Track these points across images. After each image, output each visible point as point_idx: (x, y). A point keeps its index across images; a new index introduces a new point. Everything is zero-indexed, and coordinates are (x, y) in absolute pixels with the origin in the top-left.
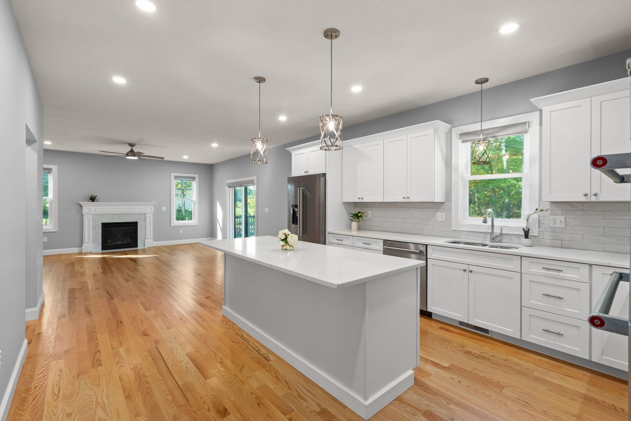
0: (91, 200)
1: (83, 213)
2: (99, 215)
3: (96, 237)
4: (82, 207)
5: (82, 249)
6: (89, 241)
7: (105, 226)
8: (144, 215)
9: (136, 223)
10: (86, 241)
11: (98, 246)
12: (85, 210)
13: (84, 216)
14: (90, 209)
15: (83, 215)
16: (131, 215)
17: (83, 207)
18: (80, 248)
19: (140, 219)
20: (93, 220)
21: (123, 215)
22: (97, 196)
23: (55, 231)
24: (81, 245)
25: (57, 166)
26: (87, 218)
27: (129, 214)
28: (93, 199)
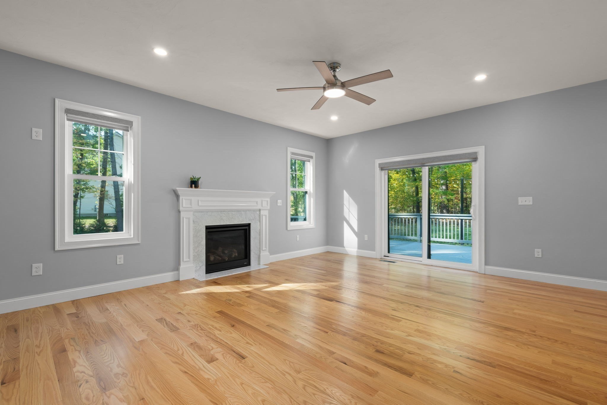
0: (193, 185)
1: (181, 209)
2: (201, 212)
3: (199, 250)
4: (177, 196)
5: (179, 274)
6: (189, 258)
7: (211, 230)
8: (258, 213)
9: (249, 225)
10: (185, 260)
11: (200, 267)
12: (184, 202)
13: (182, 213)
14: (191, 200)
15: (179, 212)
16: (243, 213)
17: (181, 198)
18: (176, 272)
19: (254, 220)
20: (193, 221)
21: (233, 213)
22: (200, 178)
23: (137, 242)
24: (177, 268)
25: (140, 117)
26: (186, 218)
27: (241, 211)
28: (194, 183)
